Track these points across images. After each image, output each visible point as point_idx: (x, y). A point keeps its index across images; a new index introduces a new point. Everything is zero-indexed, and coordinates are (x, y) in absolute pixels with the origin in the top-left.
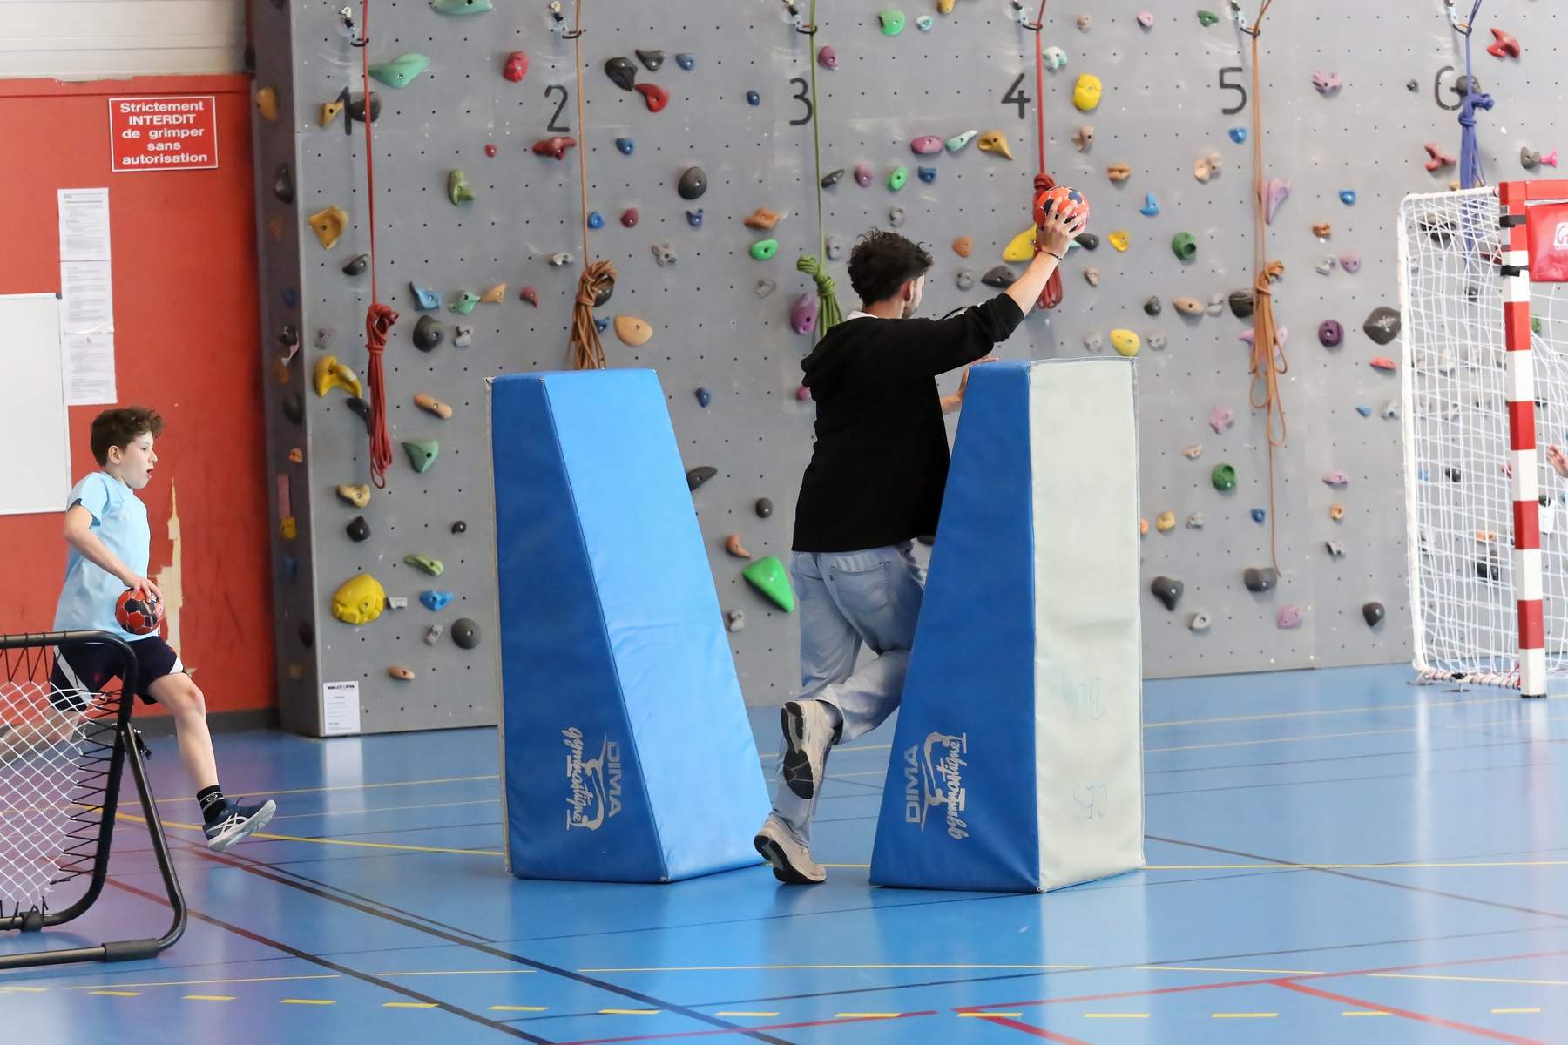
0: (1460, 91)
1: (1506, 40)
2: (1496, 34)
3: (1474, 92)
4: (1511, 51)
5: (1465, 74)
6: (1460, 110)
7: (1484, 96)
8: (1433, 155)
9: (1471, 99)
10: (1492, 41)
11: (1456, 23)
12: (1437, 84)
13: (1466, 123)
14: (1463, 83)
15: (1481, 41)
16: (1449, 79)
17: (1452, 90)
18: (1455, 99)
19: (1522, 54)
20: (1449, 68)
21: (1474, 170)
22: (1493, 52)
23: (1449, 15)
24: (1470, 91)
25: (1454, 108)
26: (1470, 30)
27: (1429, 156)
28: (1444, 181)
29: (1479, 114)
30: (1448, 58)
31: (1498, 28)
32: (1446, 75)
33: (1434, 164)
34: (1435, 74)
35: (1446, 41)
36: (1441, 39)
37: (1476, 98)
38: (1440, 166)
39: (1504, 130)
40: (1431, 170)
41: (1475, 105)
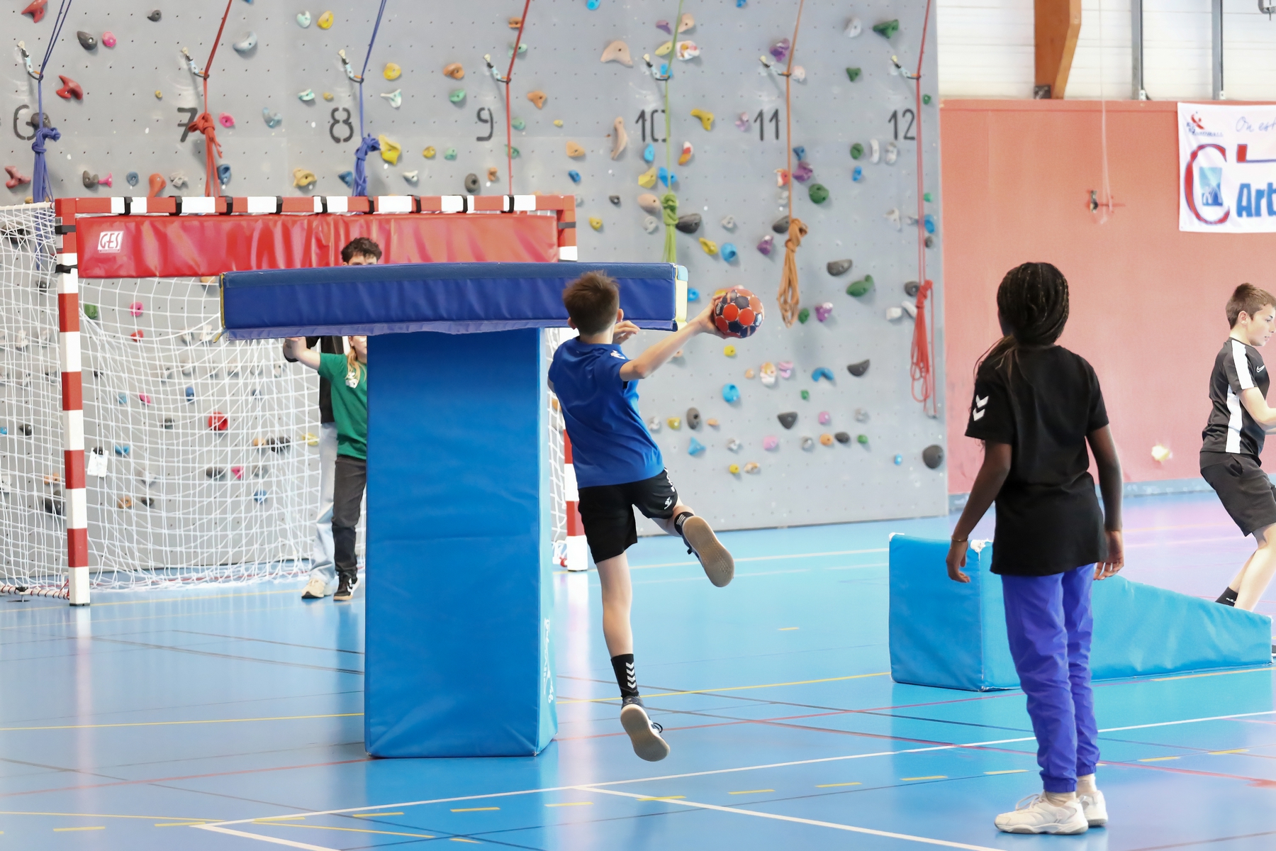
0: (34, 124)
1: (71, 85)
2: (64, 80)
3: (45, 125)
4: (75, 94)
5: (38, 112)
6: (34, 140)
7: (53, 130)
8: (12, 175)
9: (42, 131)
10: (60, 86)
11: (31, 70)
12: (16, 119)
13: (38, 150)
14: (37, 118)
15: (51, 85)
16: (25, 115)
17: (28, 124)
18: (30, 131)
19: (85, 96)
20: (25, 106)
21: (44, 188)
22: (60, 94)
23: (25, 64)
24: (41, 125)
25: (29, 138)
26: (41, 77)
27: (8, 176)
28: (20, 196)
29: (49, 144)
30: (24, 98)
31: (65, 75)
32: (23, 112)
33: (13, 182)
34: (14, 111)
35: (23, 85)
36: (19, 83)
37: (46, 130)
38: (17, 184)
39: (69, 157)
40: (10, 187)
41: (45, 136)
